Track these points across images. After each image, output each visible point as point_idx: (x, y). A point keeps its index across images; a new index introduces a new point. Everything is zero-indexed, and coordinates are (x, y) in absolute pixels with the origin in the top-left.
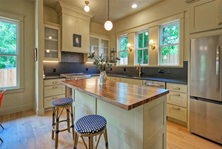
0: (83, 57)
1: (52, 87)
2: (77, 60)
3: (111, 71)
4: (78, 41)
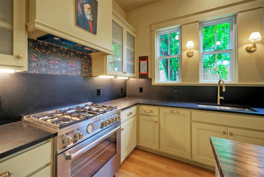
0: (91, 64)
2: (76, 70)
3: (140, 93)
4: (89, 13)
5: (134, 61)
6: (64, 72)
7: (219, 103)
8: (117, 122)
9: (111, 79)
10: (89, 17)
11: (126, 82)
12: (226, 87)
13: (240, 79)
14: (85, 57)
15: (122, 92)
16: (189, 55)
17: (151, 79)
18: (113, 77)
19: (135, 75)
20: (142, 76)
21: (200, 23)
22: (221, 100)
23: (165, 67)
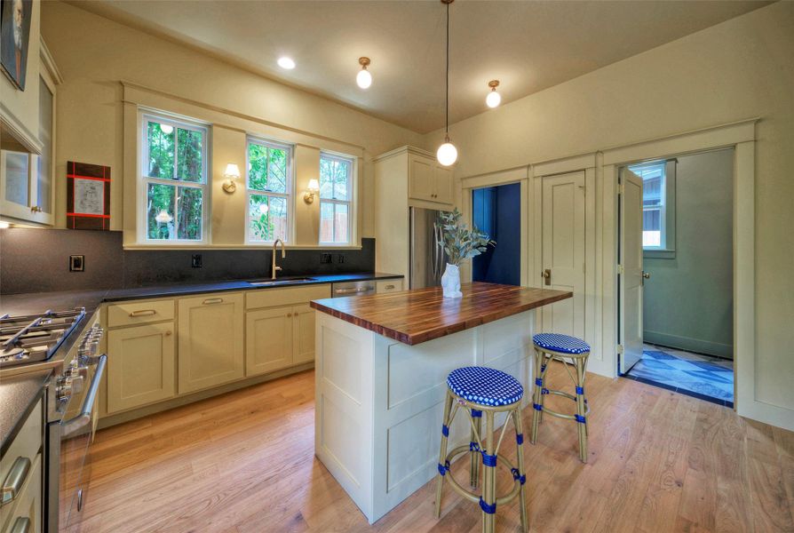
3: (73, 273)
7: (274, 278)
12: (286, 251)
13: (299, 238)
16: (227, 189)
17: (119, 234)
20: (79, 222)
21: (247, 135)
22: (277, 271)
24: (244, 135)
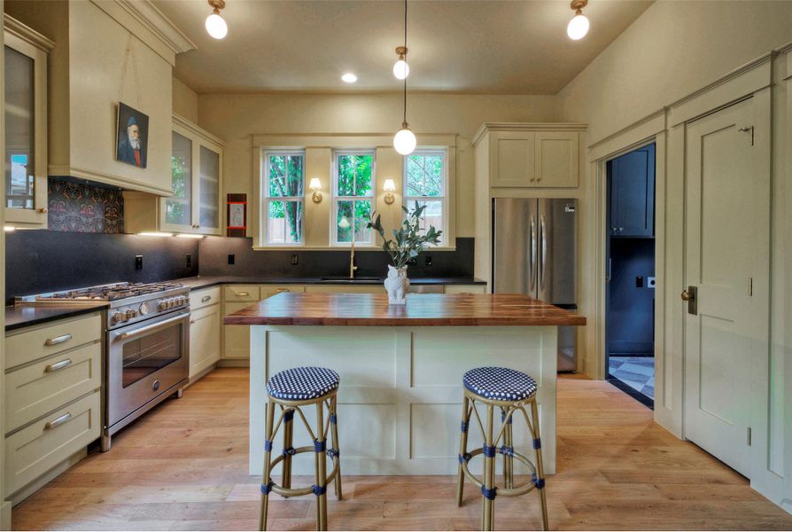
0: (121, 210)
1: (42, 366)
2: (96, 222)
3: (229, 265)
4: (135, 138)
5: (216, 203)
6: (73, 226)
7: (352, 277)
8: (183, 307)
9: (165, 239)
10: (135, 144)
11: (197, 243)
12: (355, 252)
14: (112, 197)
15: (188, 266)
16: (316, 200)
17: (251, 239)
18: (170, 235)
19: (219, 231)
20: (233, 232)
21: (333, 150)
22: (354, 270)
23: (289, 213)
24: (329, 150)
